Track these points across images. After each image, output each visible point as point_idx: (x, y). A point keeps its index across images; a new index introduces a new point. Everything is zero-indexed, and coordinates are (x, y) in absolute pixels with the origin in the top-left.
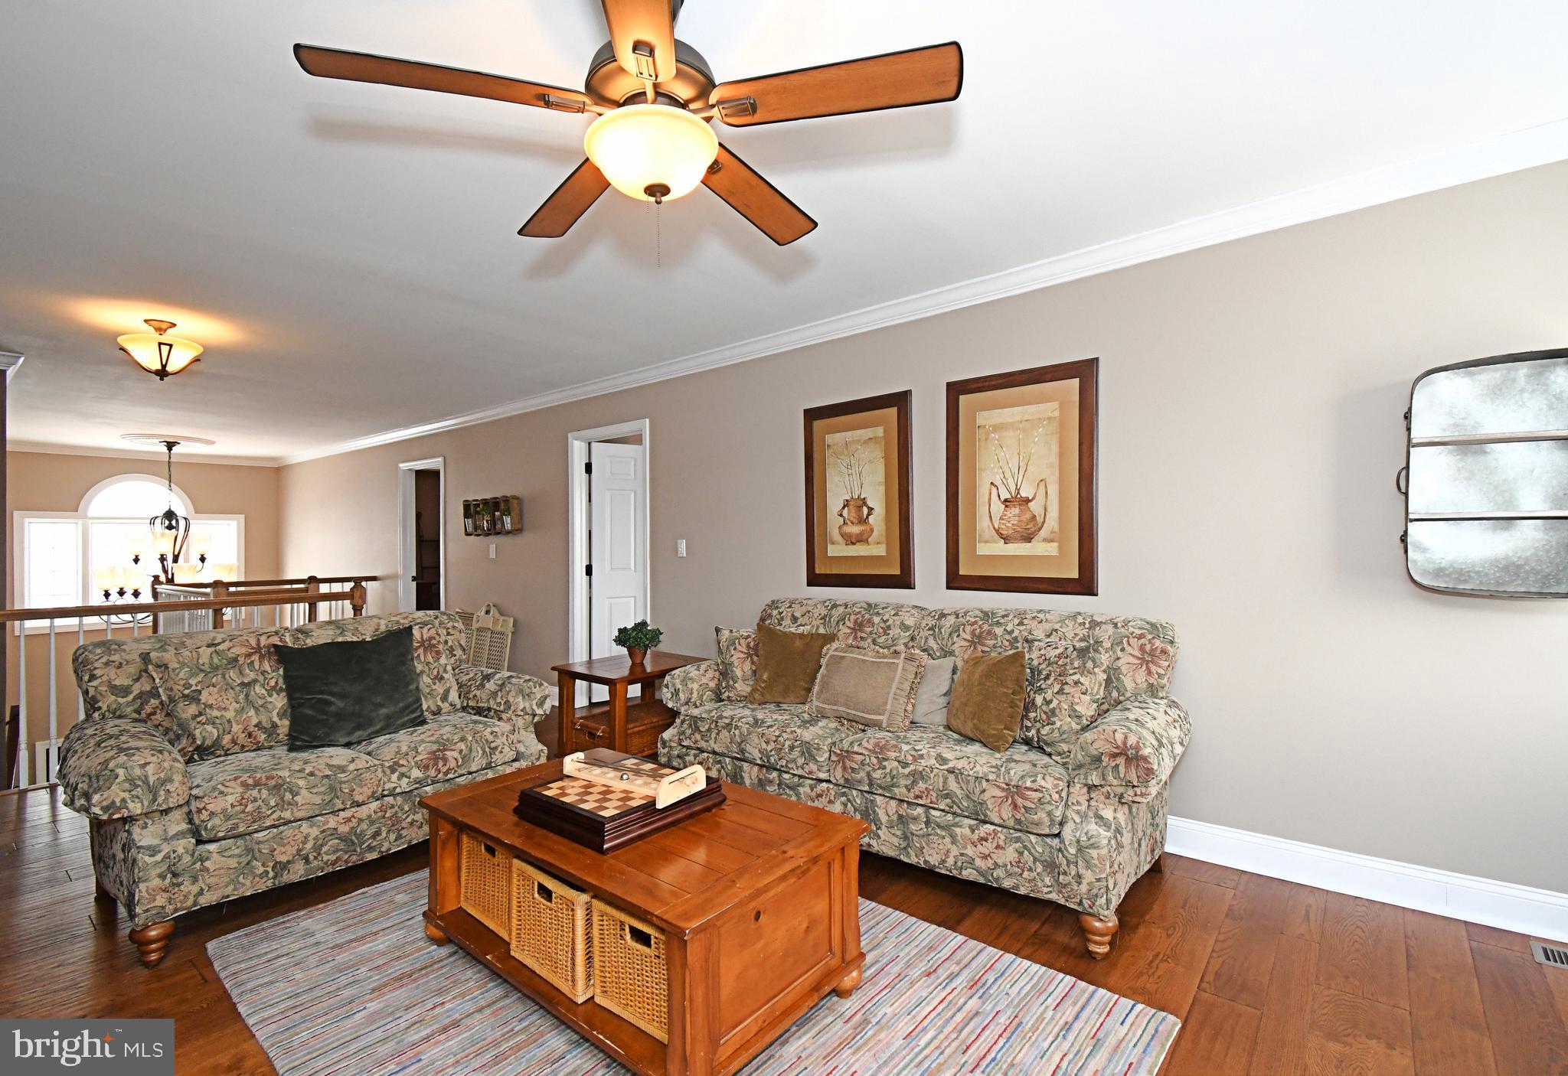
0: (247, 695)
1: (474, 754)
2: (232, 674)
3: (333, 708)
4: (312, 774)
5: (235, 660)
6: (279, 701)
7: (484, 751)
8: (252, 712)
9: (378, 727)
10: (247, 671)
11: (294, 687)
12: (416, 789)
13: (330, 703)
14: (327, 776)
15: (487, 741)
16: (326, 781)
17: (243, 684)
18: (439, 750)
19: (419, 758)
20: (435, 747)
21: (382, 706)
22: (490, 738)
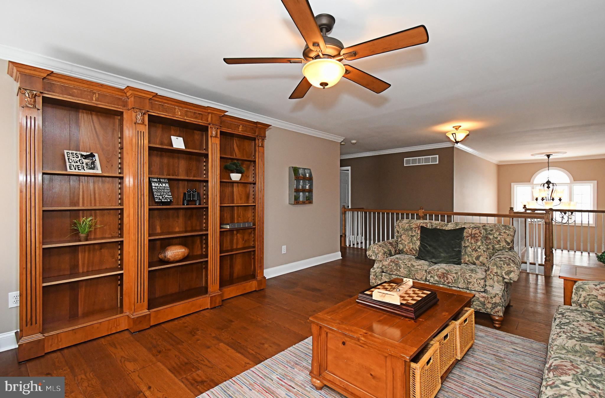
0: (411, 239)
1: (459, 280)
2: (410, 232)
3: (427, 249)
4: (406, 265)
5: (412, 229)
6: (418, 243)
7: (464, 282)
8: (411, 244)
10: (414, 232)
11: (422, 239)
12: (437, 284)
13: (427, 247)
14: (409, 267)
15: (466, 278)
16: (408, 268)
17: (412, 236)
18: (445, 273)
19: (438, 273)
20: (445, 271)
21: (442, 253)
22: (468, 277)
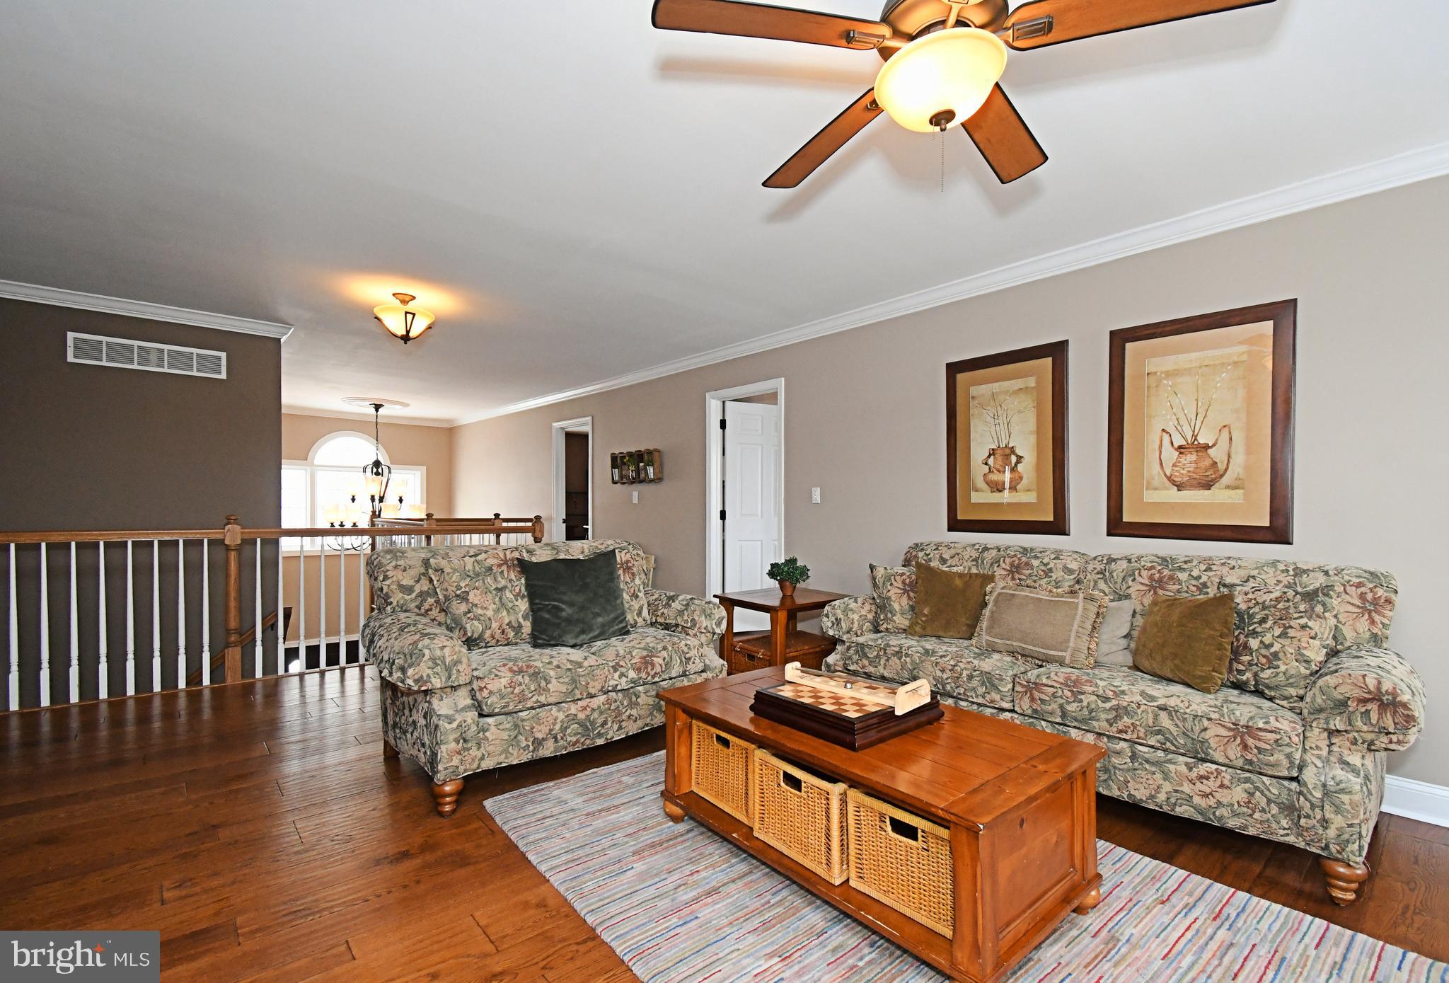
0: (500, 598)
1: (674, 662)
2: (489, 580)
3: (564, 614)
4: (558, 667)
5: (490, 569)
6: (523, 605)
7: (681, 661)
8: (505, 613)
9: (596, 633)
10: (500, 579)
11: (533, 594)
12: (632, 688)
13: (562, 610)
14: (570, 670)
15: (683, 651)
16: (569, 673)
17: (497, 589)
18: (648, 656)
19: (633, 662)
20: (645, 653)
21: (598, 615)
22: (686, 649)
